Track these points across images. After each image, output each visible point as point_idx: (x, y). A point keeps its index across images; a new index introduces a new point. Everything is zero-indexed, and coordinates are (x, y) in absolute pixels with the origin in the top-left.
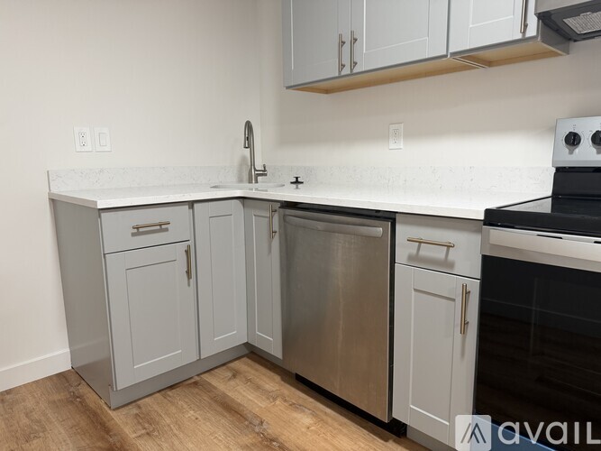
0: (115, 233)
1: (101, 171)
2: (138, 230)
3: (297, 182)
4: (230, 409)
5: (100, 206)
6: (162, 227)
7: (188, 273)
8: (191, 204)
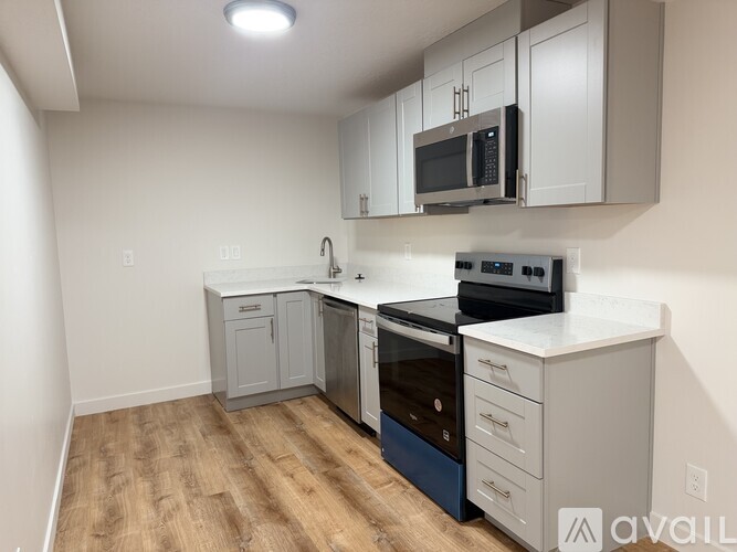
0: (231, 310)
1: (234, 272)
2: (243, 309)
3: (360, 278)
4: (290, 417)
5: (222, 295)
6: (257, 308)
7: (272, 335)
8: (275, 294)
